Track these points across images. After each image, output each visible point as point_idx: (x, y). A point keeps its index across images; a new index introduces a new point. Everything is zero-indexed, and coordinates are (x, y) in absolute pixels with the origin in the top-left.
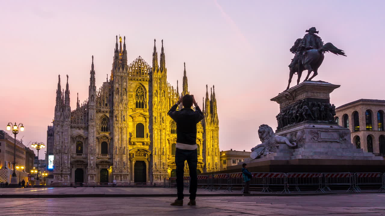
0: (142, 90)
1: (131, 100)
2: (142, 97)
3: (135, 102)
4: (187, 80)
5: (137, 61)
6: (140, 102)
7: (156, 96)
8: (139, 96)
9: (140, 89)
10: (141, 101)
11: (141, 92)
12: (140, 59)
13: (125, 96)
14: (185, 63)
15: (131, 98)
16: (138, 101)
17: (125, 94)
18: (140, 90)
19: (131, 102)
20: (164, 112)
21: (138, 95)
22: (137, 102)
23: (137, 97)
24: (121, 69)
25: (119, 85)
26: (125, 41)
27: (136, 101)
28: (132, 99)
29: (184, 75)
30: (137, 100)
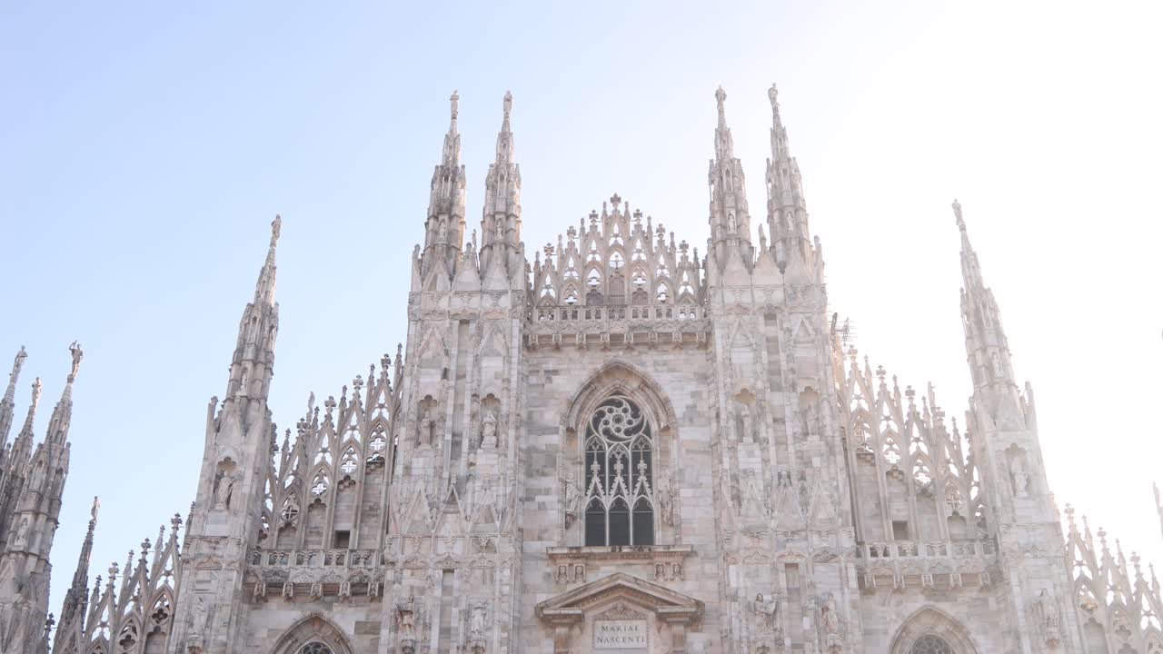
0: (635, 415)
1: (547, 492)
2: (642, 465)
3: (584, 508)
4: (995, 310)
5: (594, 228)
6: (619, 504)
7: (748, 439)
8: (613, 461)
9: (618, 411)
10: (631, 501)
11: (628, 432)
12: (616, 211)
13: (487, 451)
14: (957, 208)
15: (544, 474)
16: (607, 502)
17: (489, 440)
18: (618, 420)
19: (542, 507)
20: (827, 557)
21: (608, 451)
22: (596, 506)
23: (595, 466)
24: (468, 277)
25: (445, 374)
26: (506, 116)
27: (588, 500)
28: (551, 482)
29: (968, 278)
30: (596, 492)
